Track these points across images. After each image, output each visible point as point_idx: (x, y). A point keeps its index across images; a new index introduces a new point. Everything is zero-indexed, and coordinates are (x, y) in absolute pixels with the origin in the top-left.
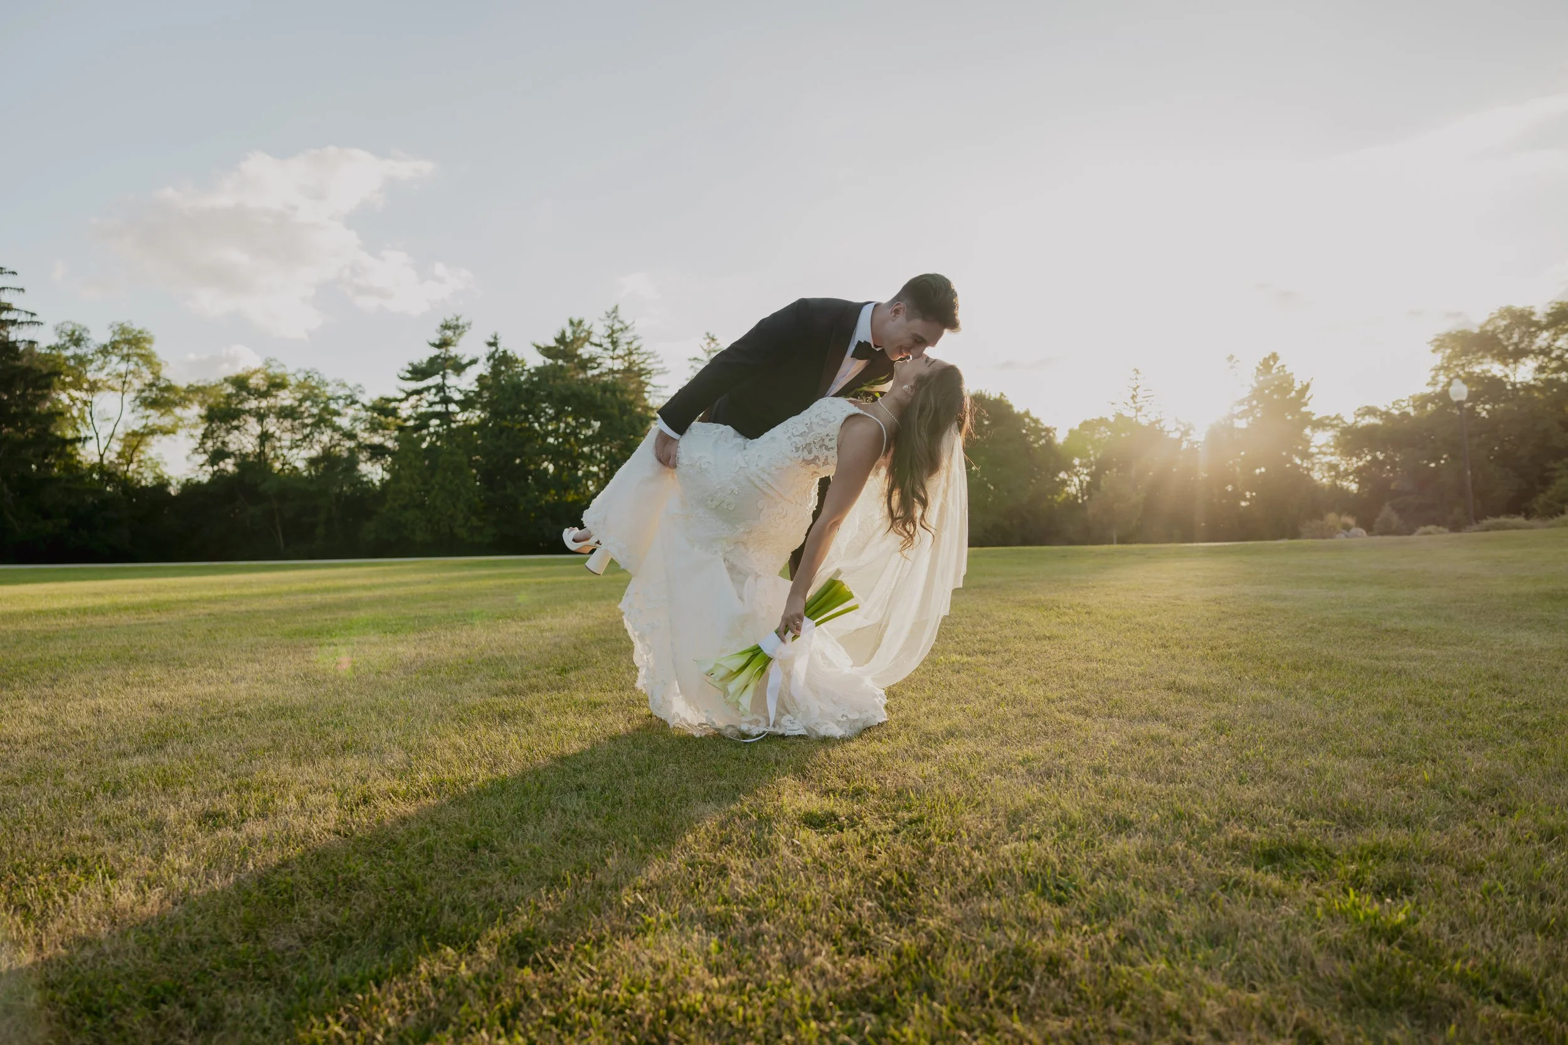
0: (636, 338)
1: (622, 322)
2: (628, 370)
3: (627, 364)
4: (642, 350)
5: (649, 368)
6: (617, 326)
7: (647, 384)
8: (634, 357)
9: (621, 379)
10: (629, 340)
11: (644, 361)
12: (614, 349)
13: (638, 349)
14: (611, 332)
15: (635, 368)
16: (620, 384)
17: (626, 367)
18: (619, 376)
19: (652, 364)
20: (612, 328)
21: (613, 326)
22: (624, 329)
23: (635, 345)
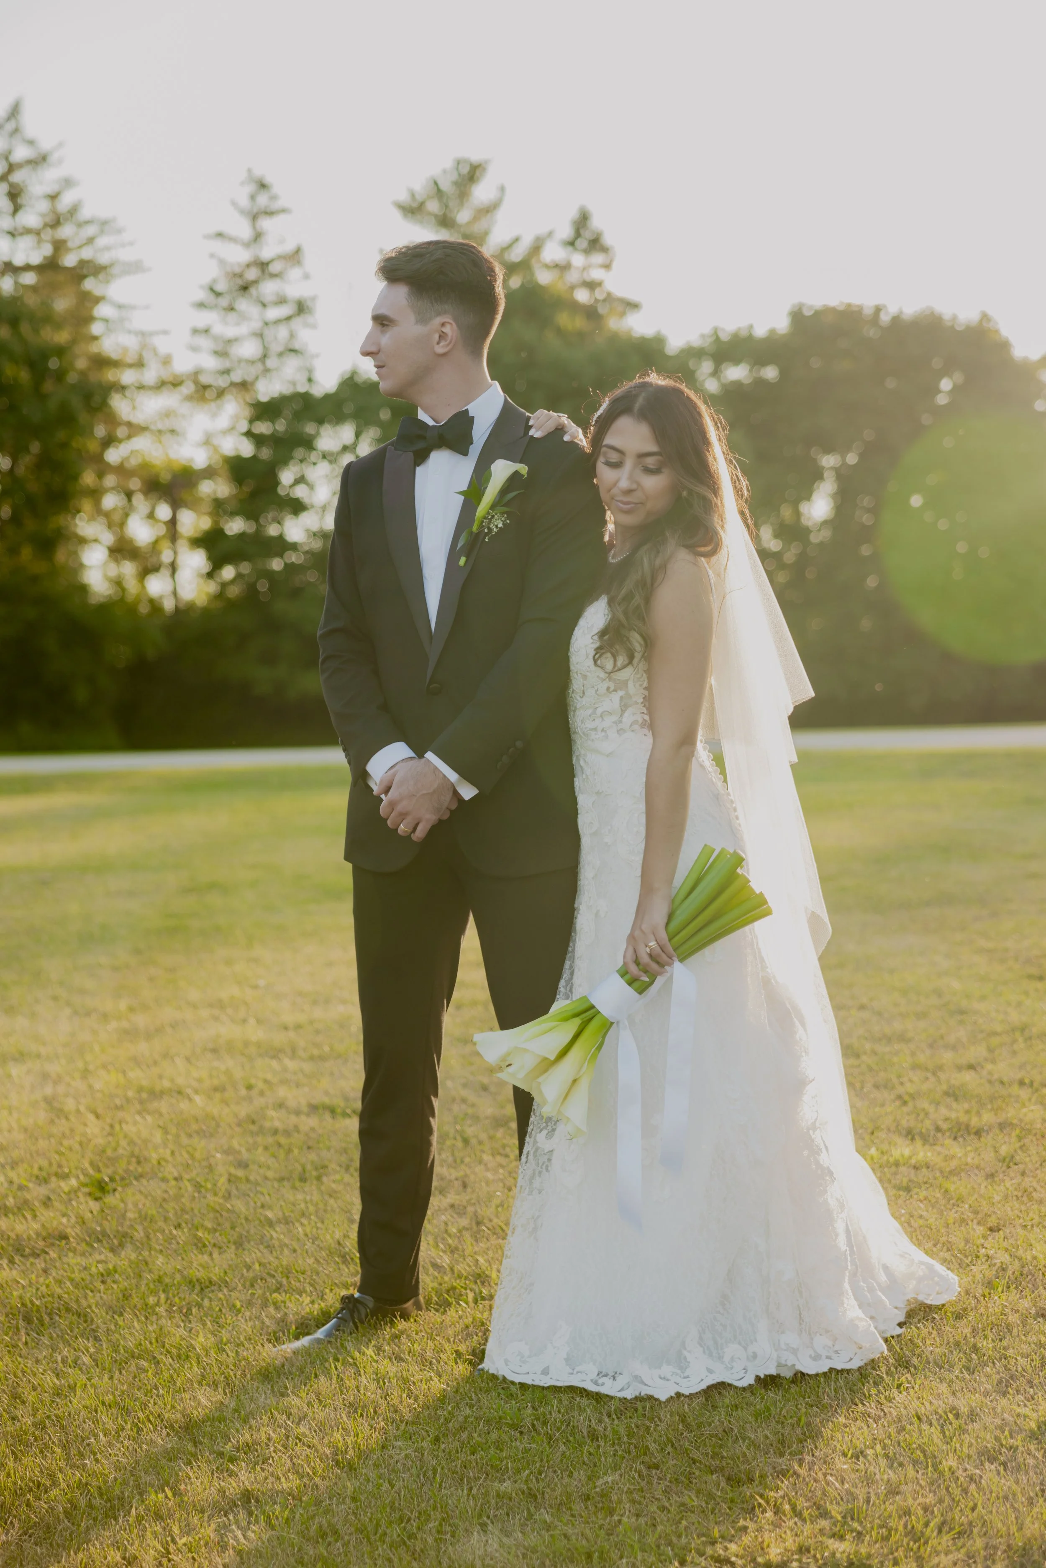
0: (68, 183)
1: (31, 143)
2: (50, 266)
3: (47, 250)
4: (86, 213)
5: (103, 259)
6: (21, 153)
7: (98, 300)
8: (66, 231)
9: (34, 289)
10: (50, 189)
11: (90, 241)
12: (17, 209)
13: (73, 211)
14: (6, 168)
15: (69, 260)
16: (31, 301)
17: (45, 258)
18: (29, 278)
19: (108, 248)
20: (7, 158)
21: (10, 153)
22: (40, 161)
23: (67, 200)
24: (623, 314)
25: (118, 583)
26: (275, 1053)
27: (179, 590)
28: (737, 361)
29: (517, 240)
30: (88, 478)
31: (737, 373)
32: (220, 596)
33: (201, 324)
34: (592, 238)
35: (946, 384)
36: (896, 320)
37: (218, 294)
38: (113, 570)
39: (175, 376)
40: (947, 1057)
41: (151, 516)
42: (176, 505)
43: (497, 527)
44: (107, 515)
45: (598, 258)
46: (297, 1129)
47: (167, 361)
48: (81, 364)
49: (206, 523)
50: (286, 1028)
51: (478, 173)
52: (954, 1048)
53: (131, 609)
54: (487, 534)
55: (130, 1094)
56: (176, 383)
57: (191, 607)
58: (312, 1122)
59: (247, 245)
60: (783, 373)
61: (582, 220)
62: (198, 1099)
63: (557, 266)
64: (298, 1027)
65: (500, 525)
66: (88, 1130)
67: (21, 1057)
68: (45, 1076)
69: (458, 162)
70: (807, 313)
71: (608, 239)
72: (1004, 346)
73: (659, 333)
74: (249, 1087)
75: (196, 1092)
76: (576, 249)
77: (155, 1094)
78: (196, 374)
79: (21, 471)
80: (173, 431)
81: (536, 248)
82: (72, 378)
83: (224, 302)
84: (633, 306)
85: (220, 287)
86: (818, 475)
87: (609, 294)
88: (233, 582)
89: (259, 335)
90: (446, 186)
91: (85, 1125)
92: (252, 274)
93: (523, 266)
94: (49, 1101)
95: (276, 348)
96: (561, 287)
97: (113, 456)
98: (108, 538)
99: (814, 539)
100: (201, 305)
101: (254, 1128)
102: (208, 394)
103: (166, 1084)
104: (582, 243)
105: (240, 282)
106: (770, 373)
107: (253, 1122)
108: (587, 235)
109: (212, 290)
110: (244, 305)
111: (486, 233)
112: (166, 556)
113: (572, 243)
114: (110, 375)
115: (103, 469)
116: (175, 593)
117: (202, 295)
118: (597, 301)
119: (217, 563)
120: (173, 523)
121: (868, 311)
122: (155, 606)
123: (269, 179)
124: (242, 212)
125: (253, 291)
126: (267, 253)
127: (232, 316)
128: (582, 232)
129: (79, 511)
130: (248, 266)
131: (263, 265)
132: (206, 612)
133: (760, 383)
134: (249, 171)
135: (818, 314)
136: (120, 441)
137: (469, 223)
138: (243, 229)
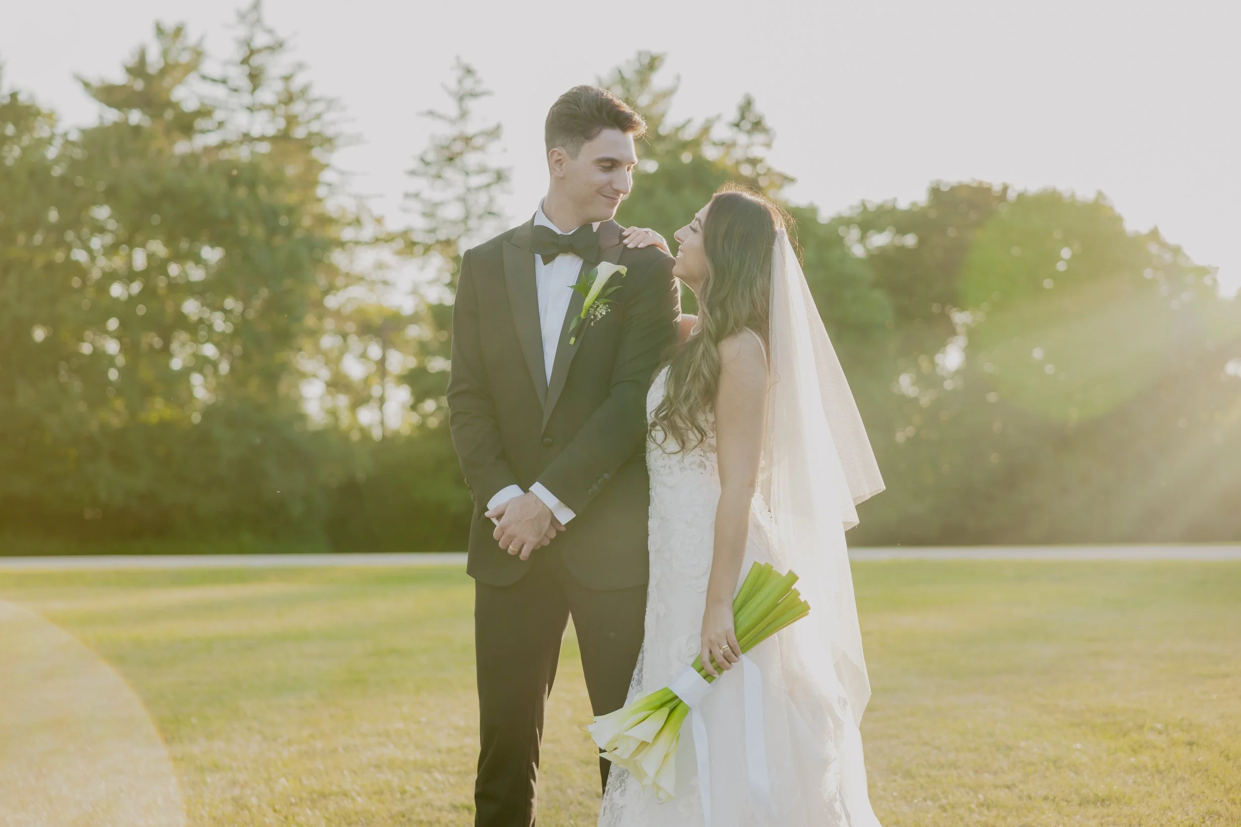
0: (300, 66)
1: (270, 31)
2: (283, 138)
3: (281, 123)
4: (315, 93)
5: (330, 132)
6: (261, 40)
7: (324, 167)
8: (298, 107)
9: (269, 156)
10: (285, 72)
11: (318, 116)
12: (255, 89)
13: (304, 91)
14: (248, 54)
15: (299, 133)
16: (267, 167)
17: (279, 131)
18: (264, 148)
19: (333, 123)
20: (249, 45)
21: (251, 40)
22: (276, 47)
23: (298, 83)
24: (780, 187)
25: (333, 413)
26: (428, 769)
27: (385, 420)
28: (881, 230)
29: (689, 121)
30: (310, 321)
31: (880, 240)
32: (422, 426)
33: (412, 190)
34: (755, 121)
35: (1066, 253)
36: (1021, 196)
37: (427, 164)
38: (329, 402)
39: (389, 234)
40: (987, 778)
41: (364, 356)
42: (386, 345)
43: (601, 314)
44: (325, 354)
45: (759, 138)
46: (438, 821)
47: (379, 221)
48: (307, 222)
49: (412, 362)
50: (439, 752)
51: (656, 63)
52: (995, 774)
53: (345, 437)
54: (592, 320)
55: (304, 795)
56: (389, 239)
57: (396, 435)
58: (453, 816)
59: (453, 122)
60: (922, 242)
61: (747, 106)
62: (359, 799)
63: (723, 144)
64: (449, 751)
65: (604, 313)
66: (266, 820)
67: (216, 768)
68: (234, 783)
69: (640, 54)
70: (945, 189)
71: (769, 122)
72: (1118, 220)
73: (811, 204)
74: (403, 792)
75: (359, 794)
76: (740, 130)
77: (324, 796)
78: (405, 234)
79: (251, 314)
80: (385, 283)
81: (706, 130)
82: (298, 234)
83: (433, 170)
84: (788, 180)
85: (431, 157)
86: (952, 331)
87: (769, 170)
88: (432, 414)
89: (462, 200)
90: (629, 74)
91: (265, 816)
92: (457, 147)
93: (695, 144)
94: (235, 800)
95: (477, 210)
96: (729, 162)
97: (332, 302)
98: (325, 374)
99: (948, 385)
100: (413, 173)
101: (403, 820)
102: (418, 249)
103: (335, 788)
104: (746, 125)
105: (447, 154)
106: (910, 240)
107: (403, 816)
108: (751, 118)
109: (422, 160)
110: (449, 173)
111: (663, 115)
112: (376, 391)
113: (737, 125)
114: (332, 232)
115: (322, 312)
116: (382, 423)
117: (414, 164)
118: (758, 175)
119: (419, 397)
120: (382, 362)
121: (997, 187)
122: (365, 433)
123: (474, 66)
124: (450, 93)
125: (458, 161)
126: (471, 128)
127: (439, 182)
128: (746, 115)
129: (300, 350)
130: (454, 140)
131: (467, 140)
132: (409, 440)
133: (902, 249)
134: (458, 58)
135: (953, 189)
136: (338, 290)
137: (649, 106)
138: (451, 109)
